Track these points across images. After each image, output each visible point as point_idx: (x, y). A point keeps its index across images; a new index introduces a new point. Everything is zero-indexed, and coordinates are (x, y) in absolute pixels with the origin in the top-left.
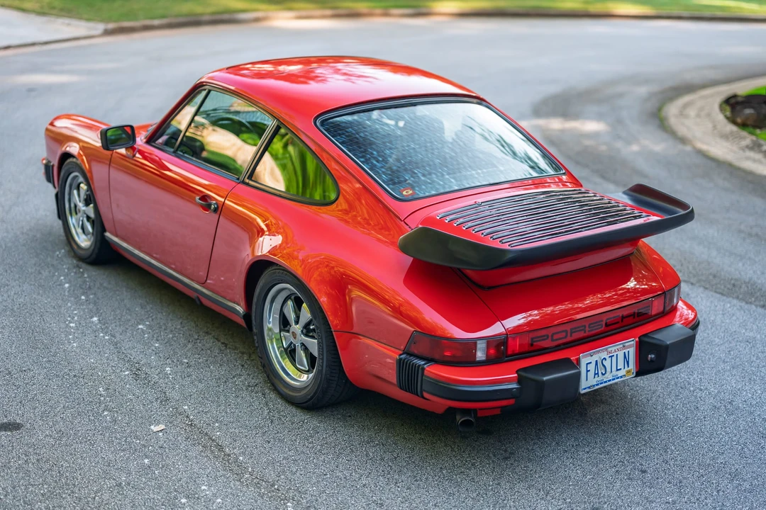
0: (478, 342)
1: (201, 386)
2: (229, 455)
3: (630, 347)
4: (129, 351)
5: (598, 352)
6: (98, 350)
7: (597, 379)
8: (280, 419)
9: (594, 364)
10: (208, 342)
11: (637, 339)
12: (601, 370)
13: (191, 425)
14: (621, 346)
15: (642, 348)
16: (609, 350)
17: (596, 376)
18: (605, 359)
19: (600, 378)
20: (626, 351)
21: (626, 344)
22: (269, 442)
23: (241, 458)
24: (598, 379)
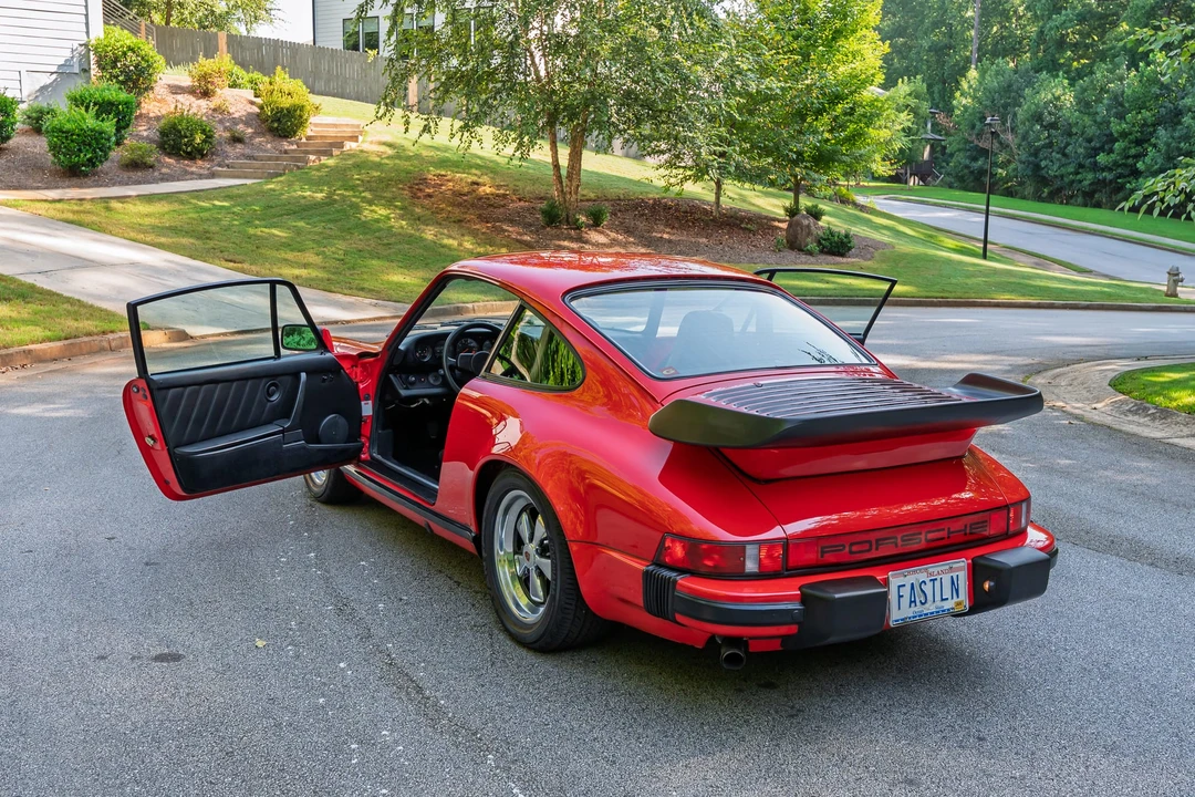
0: (748, 547)
1: (414, 623)
2: (428, 698)
3: (959, 569)
4: (340, 587)
5: (915, 572)
6: (303, 584)
7: (913, 609)
8: (504, 661)
9: (908, 587)
10: (439, 580)
11: (970, 561)
12: (919, 598)
13: (391, 664)
14: (947, 567)
15: (977, 573)
16: (931, 570)
17: (913, 605)
18: (924, 582)
19: (919, 608)
20: (954, 575)
21: (954, 566)
22: (483, 686)
23: (442, 702)
24: (916, 609)
